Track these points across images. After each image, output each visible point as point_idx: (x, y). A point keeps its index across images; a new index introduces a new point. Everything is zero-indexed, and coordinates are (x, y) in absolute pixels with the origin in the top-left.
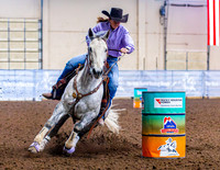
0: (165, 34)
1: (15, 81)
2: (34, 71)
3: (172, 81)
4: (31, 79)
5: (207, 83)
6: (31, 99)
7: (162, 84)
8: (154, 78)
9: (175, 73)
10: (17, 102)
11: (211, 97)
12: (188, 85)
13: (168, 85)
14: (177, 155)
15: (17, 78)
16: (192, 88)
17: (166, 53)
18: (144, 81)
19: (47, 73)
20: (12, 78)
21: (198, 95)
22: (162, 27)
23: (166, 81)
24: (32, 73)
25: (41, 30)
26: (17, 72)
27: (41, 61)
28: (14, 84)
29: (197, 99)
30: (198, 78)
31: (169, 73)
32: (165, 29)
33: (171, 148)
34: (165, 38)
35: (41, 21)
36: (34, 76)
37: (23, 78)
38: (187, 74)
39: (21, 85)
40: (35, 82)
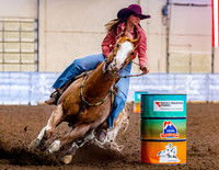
0: (168, 34)
1: (10, 84)
2: (30, 74)
3: (175, 84)
4: (27, 81)
5: (211, 87)
6: (27, 103)
7: (164, 87)
8: (156, 82)
9: (178, 76)
10: (11, 106)
11: (215, 101)
12: (192, 89)
13: (170, 89)
14: (178, 161)
15: (12, 80)
16: (195, 92)
17: (168, 55)
18: (145, 84)
19: (43, 76)
20: (7, 81)
21: (202, 99)
22: (165, 28)
23: (168, 84)
24: (27, 76)
25: (37, 30)
26: (12, 75)
27: (37, 62)
28: (8, 87)
29: (201, 104)
30: (201, 81)
31: (172, 76)
32: (168, 29)
33: (172, 154)
34: (168, 39)
35: (37, 21)
36: (30, 79)
37: (18, 81)
38: (190, 77)
39: (16, 88)
40: (30, 85)
